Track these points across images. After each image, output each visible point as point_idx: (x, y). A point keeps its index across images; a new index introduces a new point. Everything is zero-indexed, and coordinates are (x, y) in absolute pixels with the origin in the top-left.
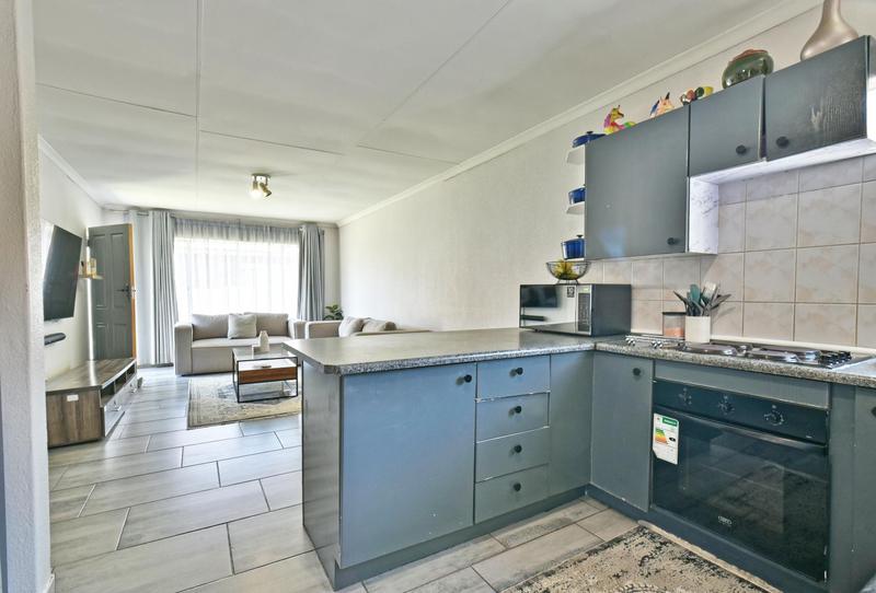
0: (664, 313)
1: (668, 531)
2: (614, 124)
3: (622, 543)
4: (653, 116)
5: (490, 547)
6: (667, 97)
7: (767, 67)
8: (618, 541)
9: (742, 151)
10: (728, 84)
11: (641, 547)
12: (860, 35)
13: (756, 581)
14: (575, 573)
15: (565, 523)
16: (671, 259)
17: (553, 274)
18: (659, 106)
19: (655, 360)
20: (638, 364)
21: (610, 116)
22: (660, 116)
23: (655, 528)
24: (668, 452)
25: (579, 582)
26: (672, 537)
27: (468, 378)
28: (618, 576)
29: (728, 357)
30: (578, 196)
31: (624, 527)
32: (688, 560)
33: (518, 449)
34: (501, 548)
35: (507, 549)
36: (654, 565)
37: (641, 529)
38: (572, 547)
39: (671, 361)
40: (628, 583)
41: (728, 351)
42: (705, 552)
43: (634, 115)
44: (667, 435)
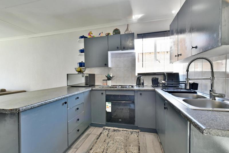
0: (103, 80)
1: (109, 127)
2: (90, 35)
3: (102, 133)
4: (99, 36)
5: (73, 151)
6: (102, 33)
7: (119, 33)
8: (101, 133)
9: (118, 48)
10: (114, 34)
11: (106, 133)
12: (132, 32)
13: (125, 129)
14: (97, 145)
15: (88, 135)
16: (106, 68)
17: (77, 71)
18: (101, 34)
19: (106, 90)
20: (102, 92)
21: (89, 33)
22: (101, 36)
23: (106, 127)
24: (109, 110)
25: (98, 147)
26: (110, 128)
27: (66, 103)
28: (105, 141)
29: (118, 88)
30: (82, 51)
31: (100, 130)
32: (114, 131)
33: (78, 120)
34: (76, 150)
35: (78, 149)
36: (109, 135)
37: (104, 129)
38: (93, 140)
39: (109, 90)
40: (107, 141)
41: (120, 87)
42: (116, 128)
43: (95, 34)
44: (109, 106)
